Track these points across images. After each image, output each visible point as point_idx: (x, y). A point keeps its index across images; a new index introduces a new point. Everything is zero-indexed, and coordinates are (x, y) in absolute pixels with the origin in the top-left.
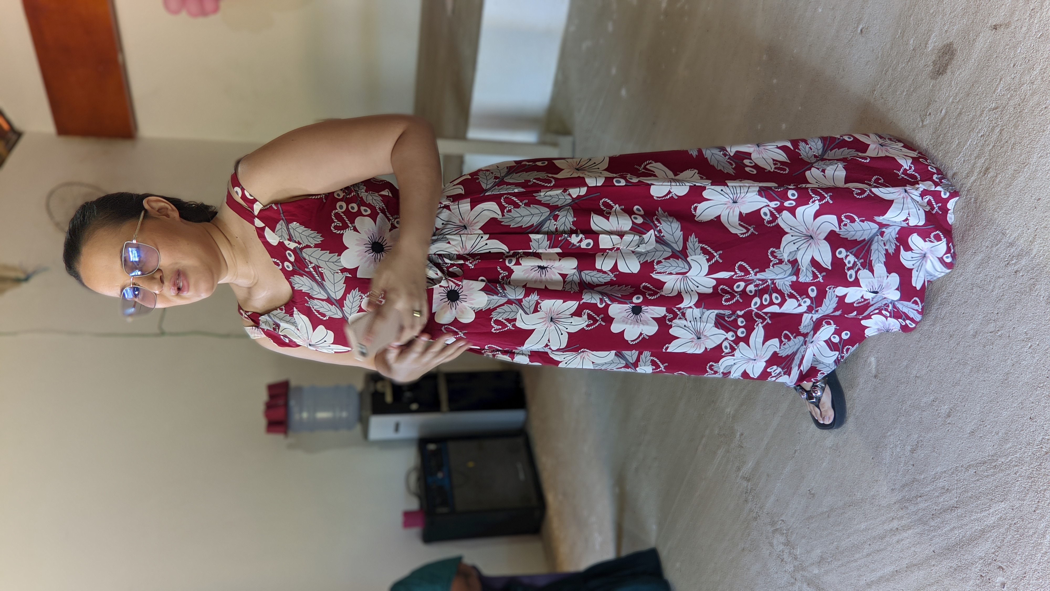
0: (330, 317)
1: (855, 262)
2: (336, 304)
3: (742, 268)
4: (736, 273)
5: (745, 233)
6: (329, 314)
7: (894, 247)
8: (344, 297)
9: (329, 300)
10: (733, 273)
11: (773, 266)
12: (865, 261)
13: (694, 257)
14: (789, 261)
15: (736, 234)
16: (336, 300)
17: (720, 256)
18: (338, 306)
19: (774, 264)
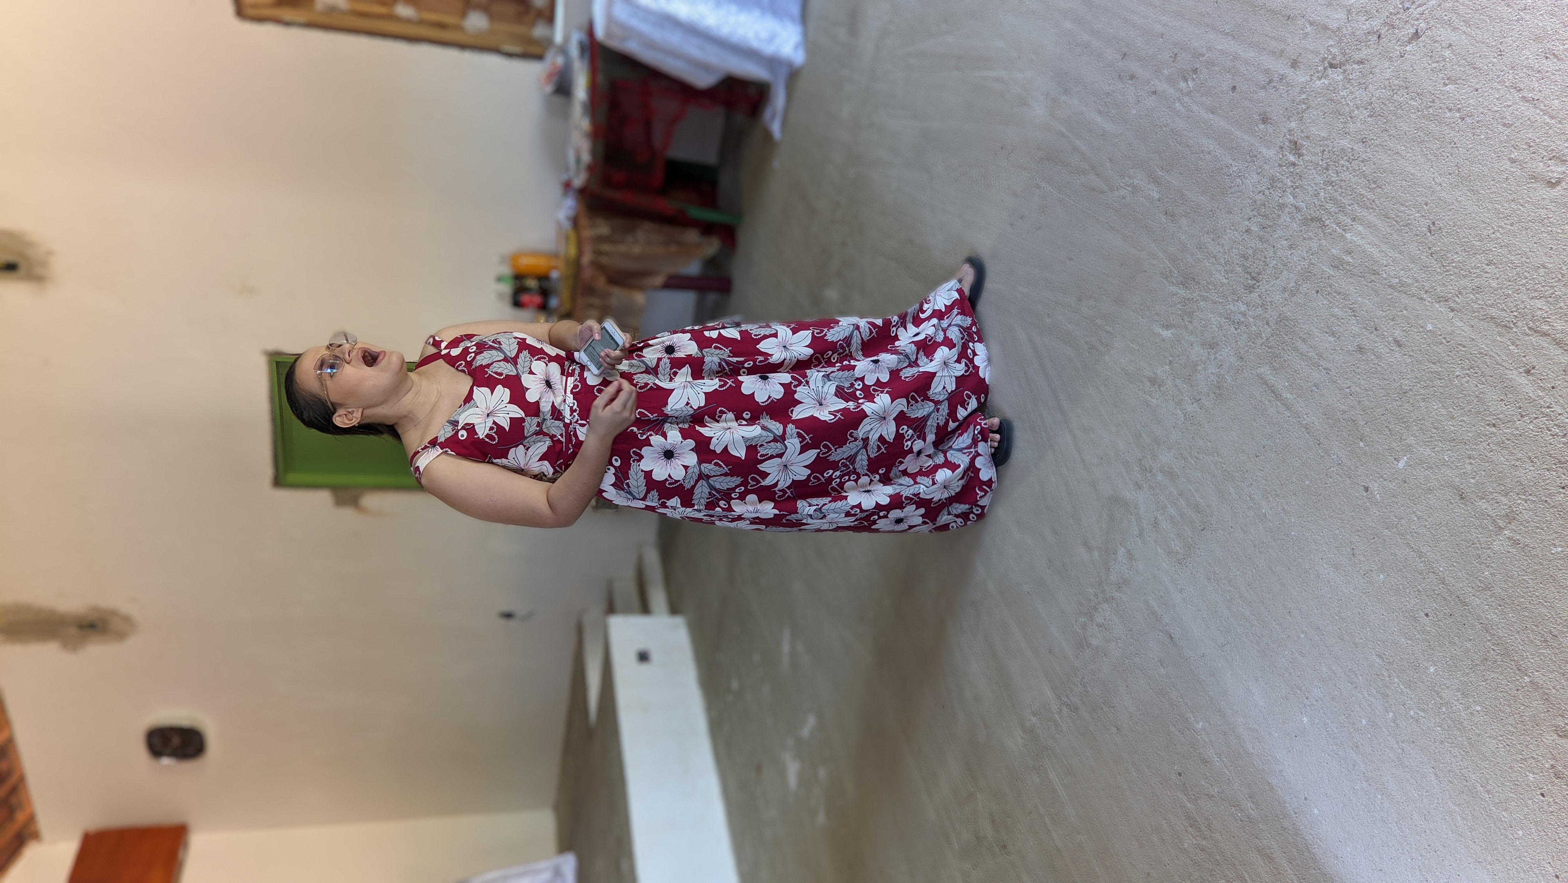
0: (506, 375)
1: (912, 435)
2: (511, 361)
3: (825, 446)
4: (821, 451)
5: (833, 419)
6: (505, 372)
7: (944, 421)
8: (517, 356)
9: (506, 360)
10: (819, 450)
11: (849, 443)
12: (921, 434)
13: (790, 440)
14: (862, 438)
15: (826, 421)
16: (511, 358)
17: (810, 439)
18: (513, 363)
19: (851, 442)
